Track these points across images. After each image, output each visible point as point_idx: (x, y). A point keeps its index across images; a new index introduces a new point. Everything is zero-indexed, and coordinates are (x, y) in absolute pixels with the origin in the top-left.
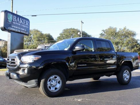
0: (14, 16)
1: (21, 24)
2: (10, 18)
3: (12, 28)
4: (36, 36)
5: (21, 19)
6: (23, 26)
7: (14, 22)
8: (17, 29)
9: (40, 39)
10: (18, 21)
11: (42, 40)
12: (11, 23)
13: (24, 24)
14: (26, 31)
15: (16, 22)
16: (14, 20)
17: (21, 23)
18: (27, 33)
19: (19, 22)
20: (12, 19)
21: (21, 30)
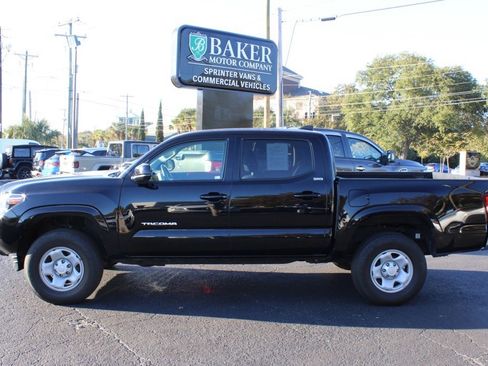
0: (213, 39)
1: (238, 60)
2: (198, 47)
3: (206, 76)
4: (406, 78)
5: (239, 44)
6: (250, 65)
7: (213, 56)
8: (224, 78)
9: (423, 86)
10: (228, 54)
11: (428, 93)
12: (204, 61)
13: (252, 59)
14: (259, 79)
15: (220, 56)
16: (212, 52)
17: (239, 57)
18: (266, 87)
19: (233, 56)
20: (204, 49)
21: (239, 80)
